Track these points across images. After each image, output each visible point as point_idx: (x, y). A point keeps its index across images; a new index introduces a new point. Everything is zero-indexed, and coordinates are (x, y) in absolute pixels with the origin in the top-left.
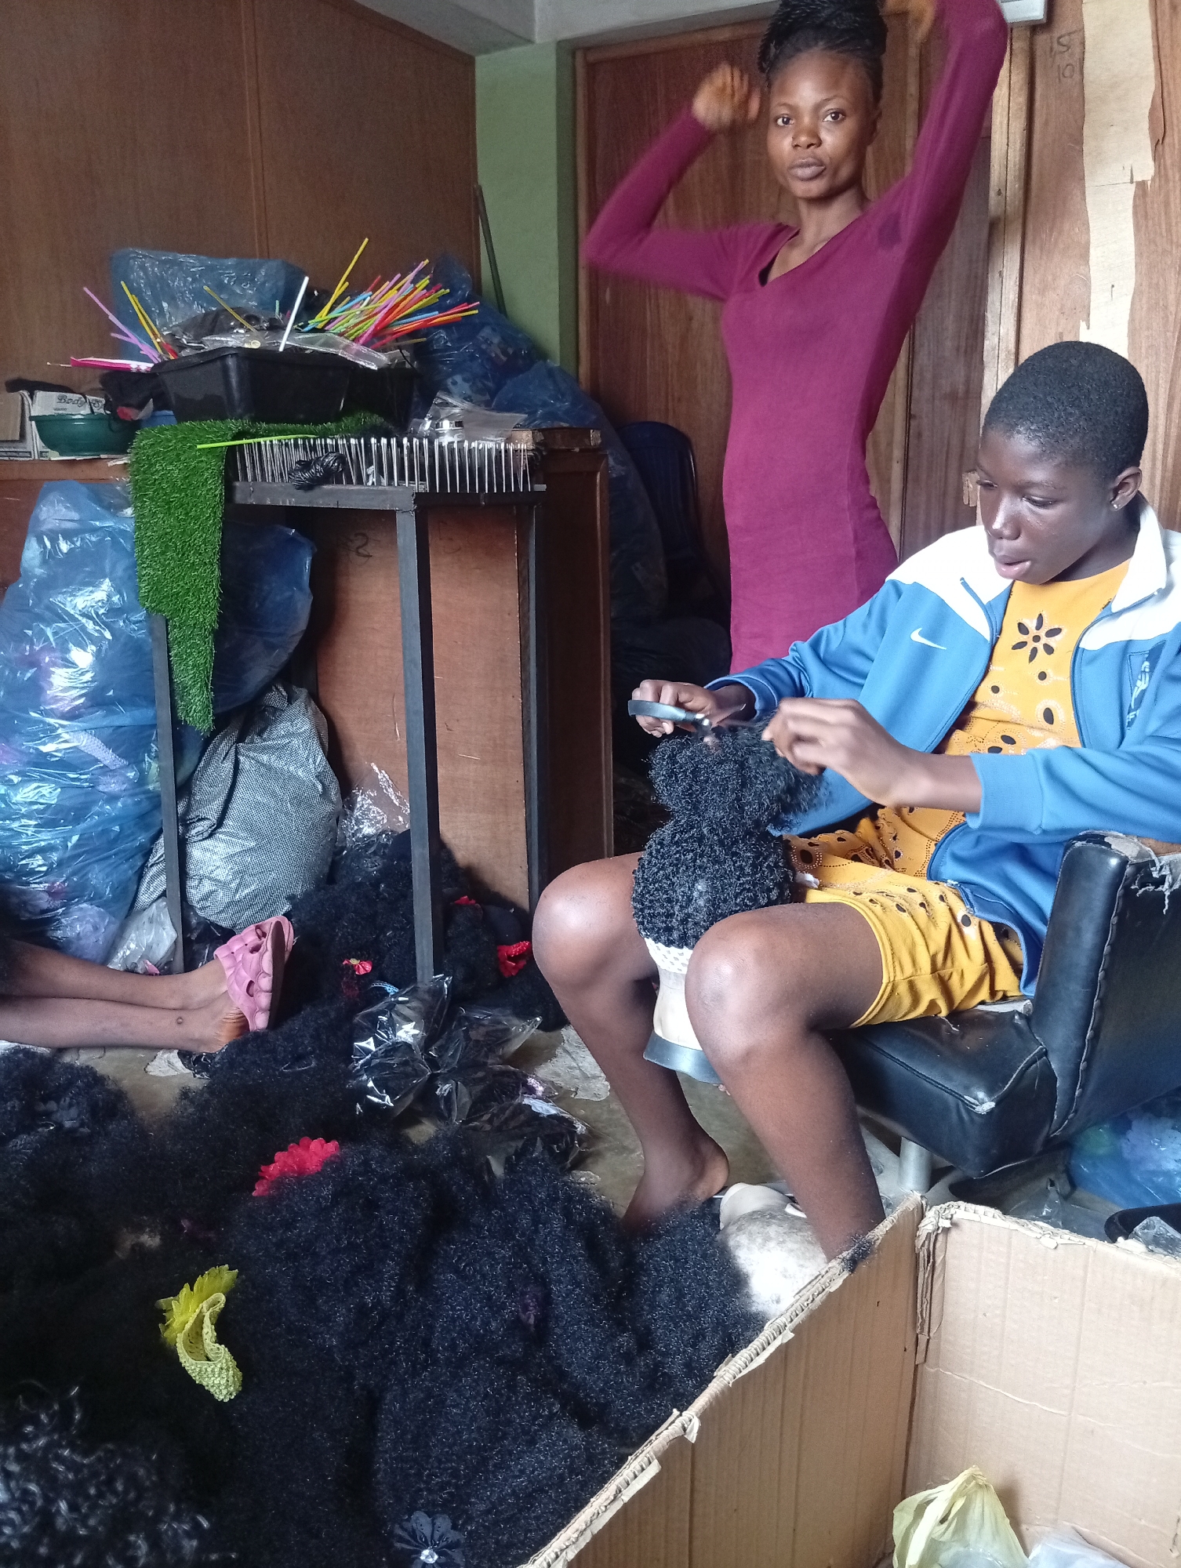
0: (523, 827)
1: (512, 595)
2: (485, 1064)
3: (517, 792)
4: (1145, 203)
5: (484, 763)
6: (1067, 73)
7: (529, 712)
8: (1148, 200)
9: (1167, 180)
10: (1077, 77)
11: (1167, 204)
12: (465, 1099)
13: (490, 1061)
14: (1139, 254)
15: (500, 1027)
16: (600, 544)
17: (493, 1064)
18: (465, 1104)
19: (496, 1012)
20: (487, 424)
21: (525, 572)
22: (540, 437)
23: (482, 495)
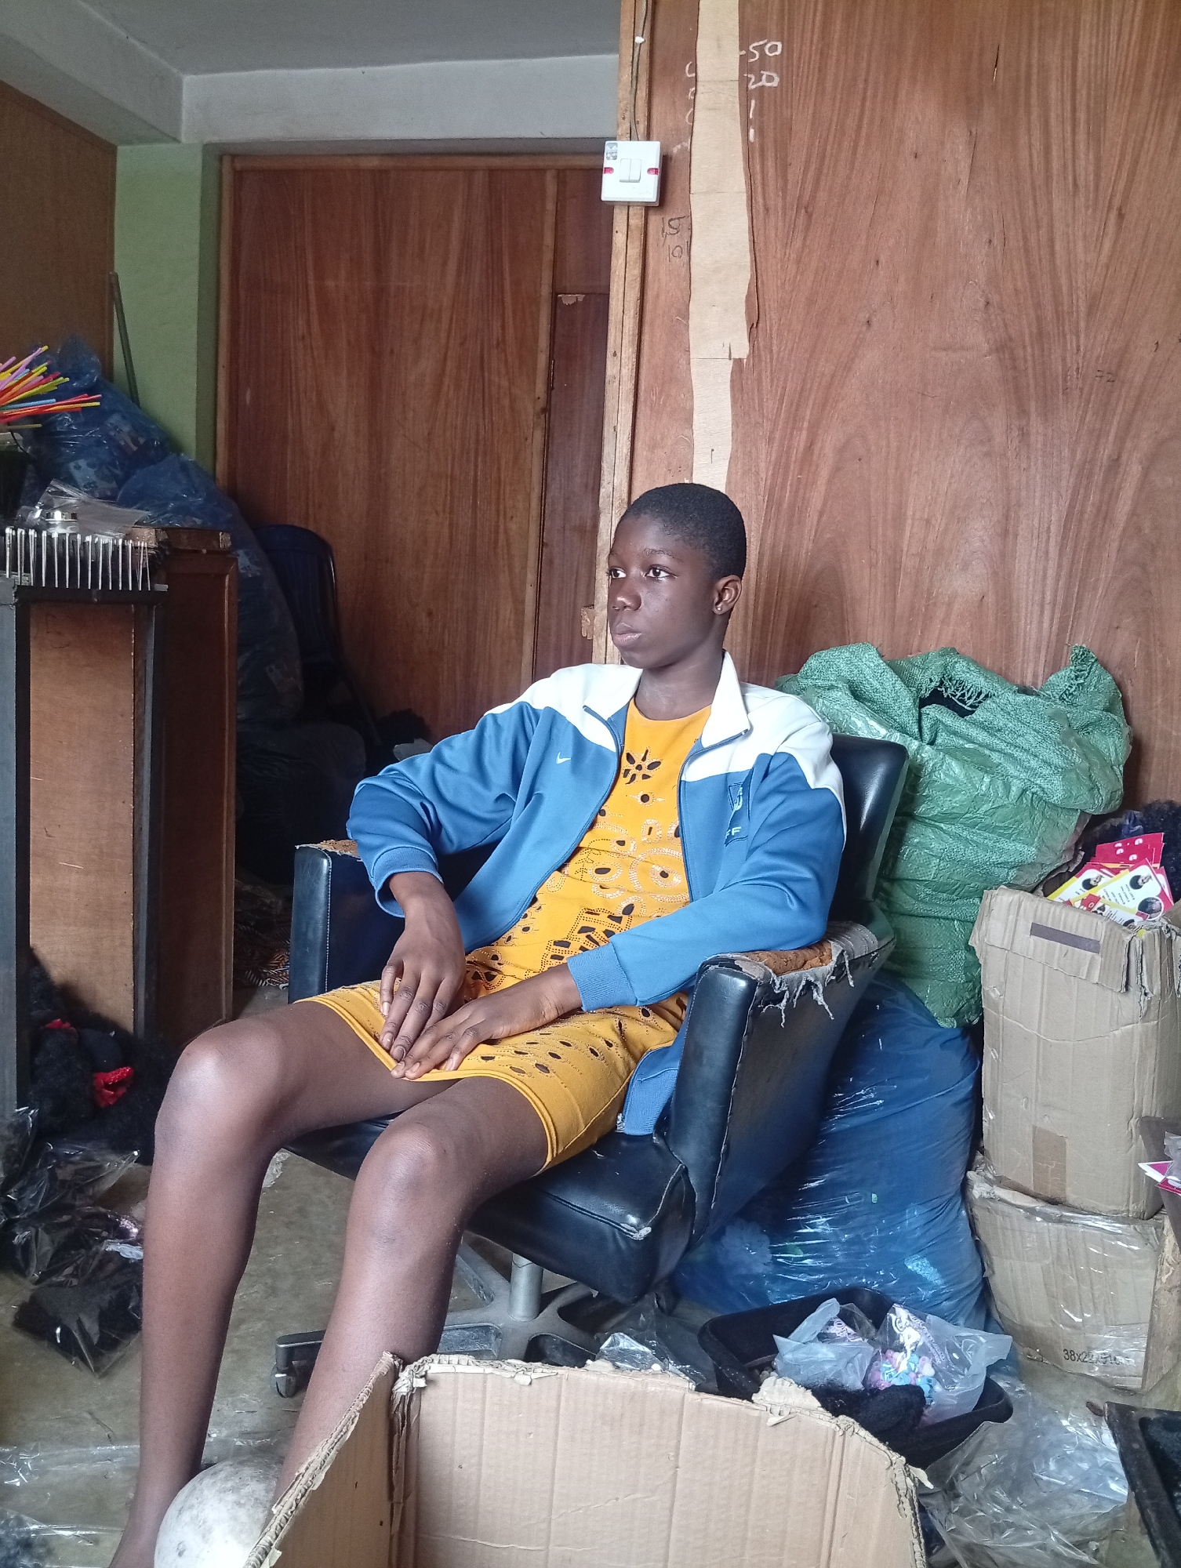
0: (129, 942)
1: (127, 696)
2: (73, 1207)
3: (125, 904)
4: (741, 379)
5: (87, 873)
6: (676, 254)
7: (140, 819)
8: (744, 376)
9: (760, 361)
10: (685, 257)
11: (759, 381)
12: (46, 1246)
13: (78, 1203)
14: (736, 424)
15: (92, 1164)
16: (227, 646)
17: (82, 1206)
18: (46, 1254)
19: (88, 1147)
20: (106, 518)
21: (141, 673)
22: (163, 536)
23: (94, 592)
